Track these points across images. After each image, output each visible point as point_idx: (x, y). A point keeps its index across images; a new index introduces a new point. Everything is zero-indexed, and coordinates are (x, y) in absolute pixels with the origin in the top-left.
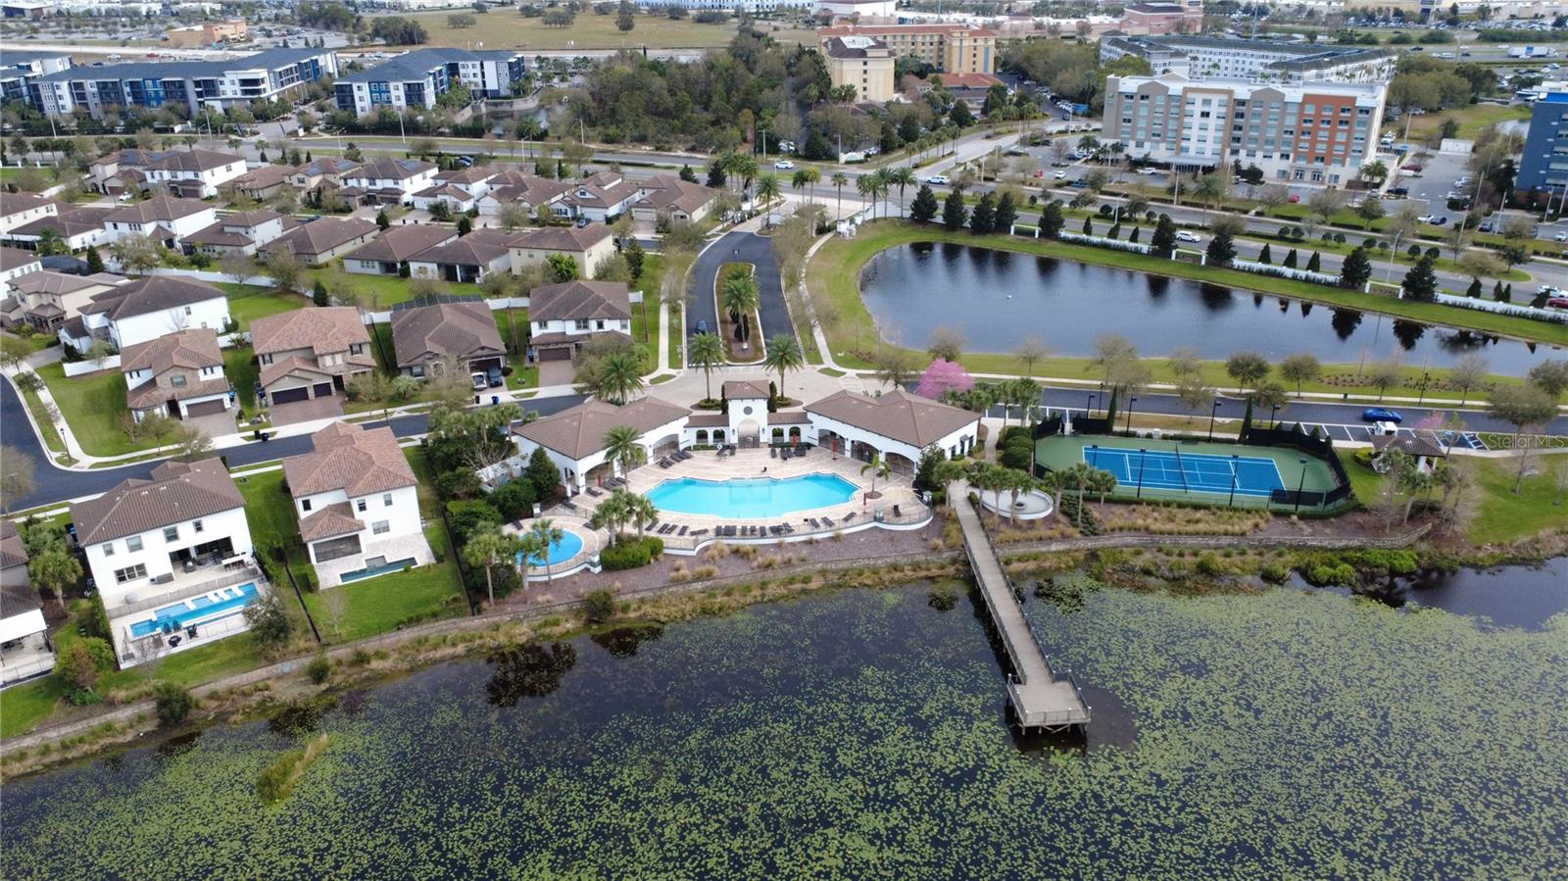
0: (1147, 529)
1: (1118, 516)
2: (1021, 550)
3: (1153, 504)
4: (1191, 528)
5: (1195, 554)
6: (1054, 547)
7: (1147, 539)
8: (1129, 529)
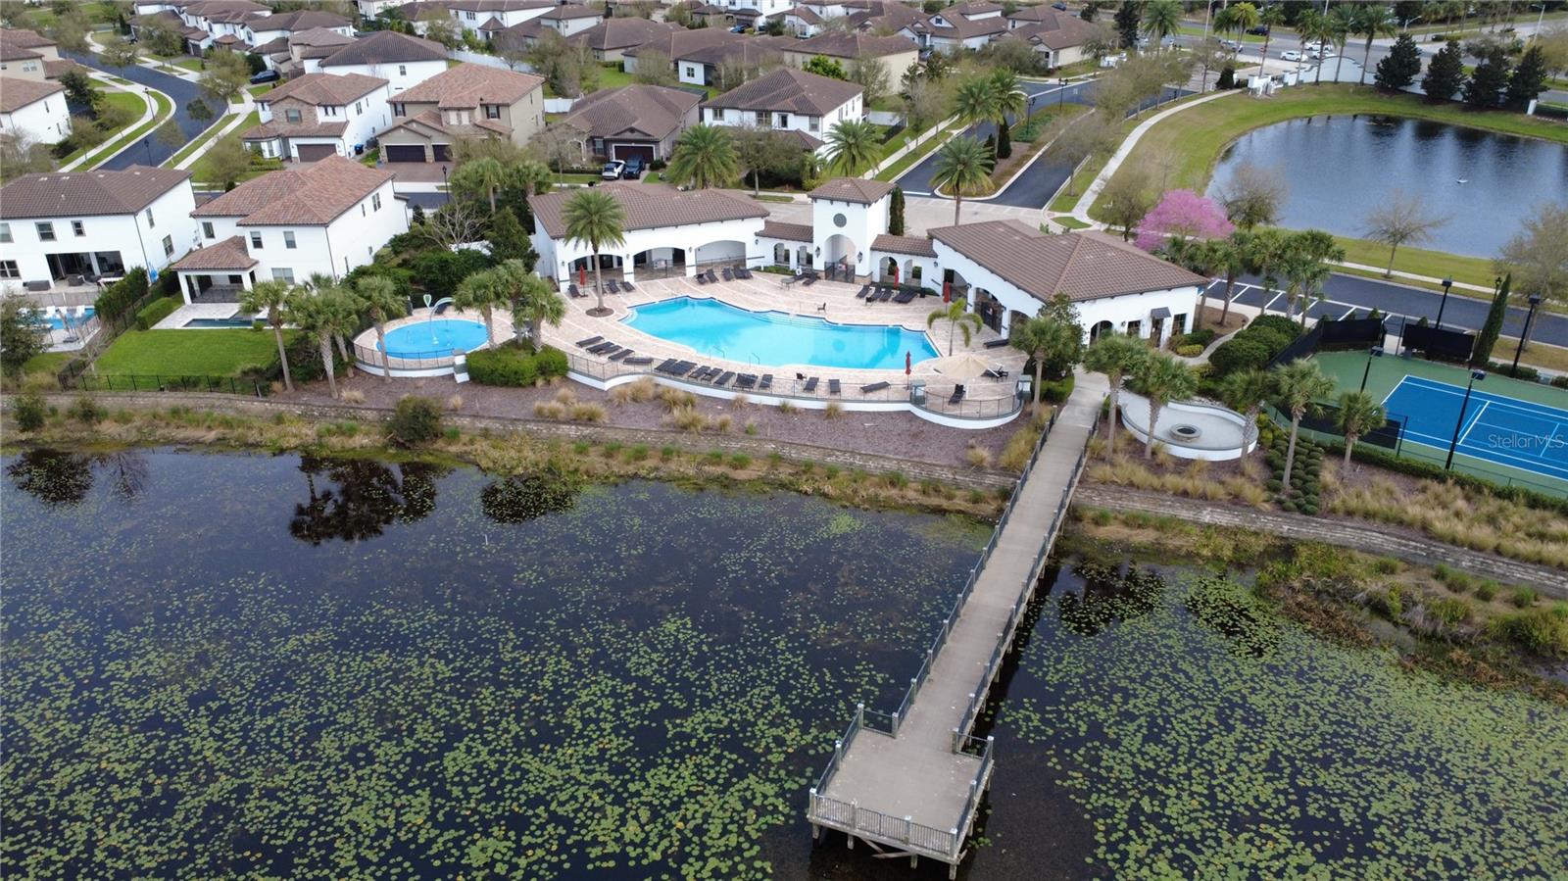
0: (1425, 528)
1: (1379, 491)
2: (1137, 505)
3: (1472, 488)
4: (1527, 547)
5: (1519, 603)
6: (1207, 516)
7: (1416, 546)
8: (1387, 520)
